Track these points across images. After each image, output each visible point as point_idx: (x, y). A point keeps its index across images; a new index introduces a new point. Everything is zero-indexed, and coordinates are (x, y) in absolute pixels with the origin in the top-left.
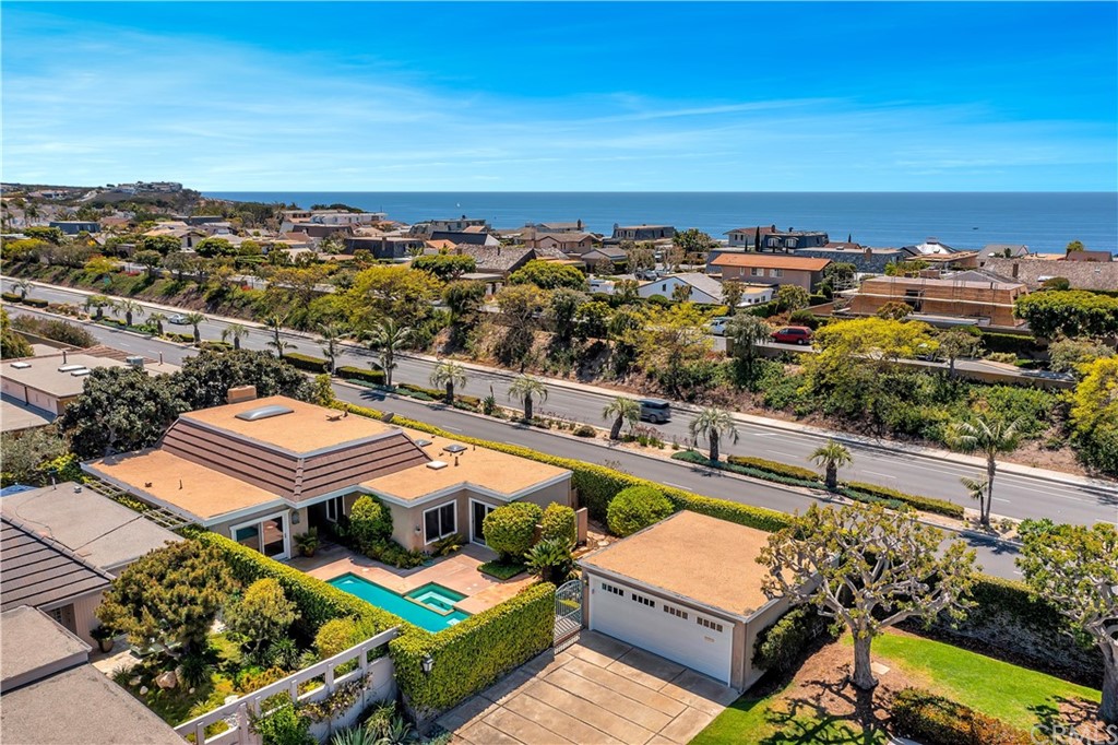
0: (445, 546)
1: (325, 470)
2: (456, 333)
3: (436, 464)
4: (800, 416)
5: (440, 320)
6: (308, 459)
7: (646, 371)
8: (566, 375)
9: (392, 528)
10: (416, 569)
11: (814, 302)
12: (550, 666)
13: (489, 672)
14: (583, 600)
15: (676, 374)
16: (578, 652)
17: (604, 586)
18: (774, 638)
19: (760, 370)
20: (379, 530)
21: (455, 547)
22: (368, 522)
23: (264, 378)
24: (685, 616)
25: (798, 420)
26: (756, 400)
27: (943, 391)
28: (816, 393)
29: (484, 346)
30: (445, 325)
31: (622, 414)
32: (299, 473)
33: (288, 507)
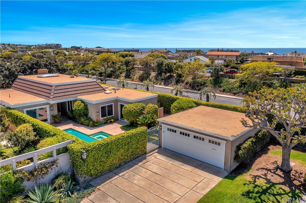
0: (109, 120)
1: (63, 91)
2: (127, 73)
3: (107, 92)
4: (235, 94)
5: (123, 70)
6: (56, 86)
7: (185, 82)
8: (160, 84)
9: (88, 112)
10: (97, 127)
11: (237, 64)
12: (144, 161)
13: (116, 162)
14: (160, 137)
15: (194, 83)
16: (156, 156)
17: (168, 129)
18: (244, 149)
19: (222, 81)
20: (83, 113)
21: (112, 120)
22: (79, 110)
23: (52, 67)
24: (203, 139)
25: (234, 95)
26: (220, 90)
27: (283, 85)
28: (240, 87)
29: (135, 77)
30: (124, 71)
31: (177, 91)
32: (53, 90)
33: (48, 104)
